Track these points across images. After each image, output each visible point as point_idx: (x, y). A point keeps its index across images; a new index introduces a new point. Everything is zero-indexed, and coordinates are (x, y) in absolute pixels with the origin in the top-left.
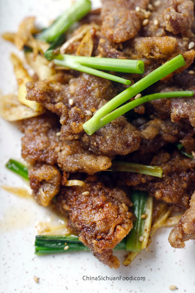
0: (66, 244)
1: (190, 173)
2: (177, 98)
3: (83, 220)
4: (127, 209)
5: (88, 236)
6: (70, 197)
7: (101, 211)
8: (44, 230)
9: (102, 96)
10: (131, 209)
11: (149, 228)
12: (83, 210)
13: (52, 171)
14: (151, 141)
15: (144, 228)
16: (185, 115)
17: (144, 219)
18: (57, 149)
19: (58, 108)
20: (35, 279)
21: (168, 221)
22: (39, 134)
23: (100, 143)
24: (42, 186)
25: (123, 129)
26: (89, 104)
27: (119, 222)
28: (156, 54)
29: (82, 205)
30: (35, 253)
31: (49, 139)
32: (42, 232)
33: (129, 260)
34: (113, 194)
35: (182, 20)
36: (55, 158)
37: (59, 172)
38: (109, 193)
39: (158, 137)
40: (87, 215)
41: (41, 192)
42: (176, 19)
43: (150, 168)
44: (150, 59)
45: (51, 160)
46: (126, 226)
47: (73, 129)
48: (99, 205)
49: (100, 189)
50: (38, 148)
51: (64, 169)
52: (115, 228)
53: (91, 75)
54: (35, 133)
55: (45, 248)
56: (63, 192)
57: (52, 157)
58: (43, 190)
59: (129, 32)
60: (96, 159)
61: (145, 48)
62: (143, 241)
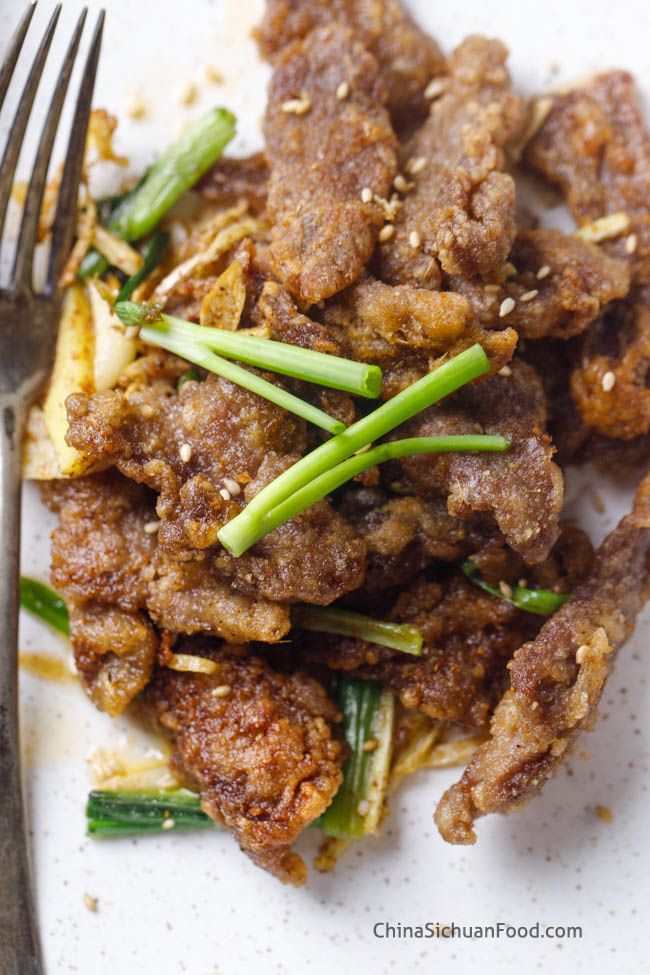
0: (167, 814)
1: (493, 637)
2: (464, 453)
3: (213, 763)
4: (328, 735)
5: (227, 805)
6: (178, 695)
7: (262, 742)
8: (108, 772)
9: (268, 443)
10: (338, 731)
11: (384, 779)
12: (214, 735)
13: (133, 630)
14: (393, 558)
15: (370, 780)
16: (485, 505)
17: (370, 753)
18: (148, 572)
19: (152, 475)
20: (88, 901)
21: (434, 755)
22: (98, 528)
23: (261, 578)
24: (106, 666)
25: (323, 535)
26: (234, 463)
27: (307, 772)
28: (414, 338)
29: (212, 721)
30: (87, 835)
31: (125, 540)
32: (106, 778)
33: (330, 858)
34: (293, 692)
35: (484, 246)
36: (140, 597)
37: (151, 632)
38: (280, 689)
39: (414, 547)
40: (223, 749)
41: (103, 681)
42: (467, 246)
43: (389, 630)
44: (398, 345)
45: (129, 603)
46: (325, 784)
47: (192, 539)
48: (257, 726)
49: (259, 679)
50: (98, 567)
51: (165, 625)
52: (297, 790)
53: (239, 388)
54: (88, 524)
55: (114, 823)
56: (160, 683)
57: (134, 594)
58: (110, 678)
59: (343, 268)
60: (251, 610)
61: (385, 319)
62: (368, 814)
